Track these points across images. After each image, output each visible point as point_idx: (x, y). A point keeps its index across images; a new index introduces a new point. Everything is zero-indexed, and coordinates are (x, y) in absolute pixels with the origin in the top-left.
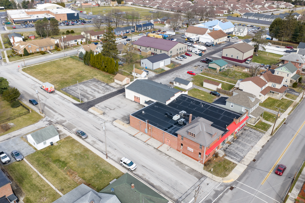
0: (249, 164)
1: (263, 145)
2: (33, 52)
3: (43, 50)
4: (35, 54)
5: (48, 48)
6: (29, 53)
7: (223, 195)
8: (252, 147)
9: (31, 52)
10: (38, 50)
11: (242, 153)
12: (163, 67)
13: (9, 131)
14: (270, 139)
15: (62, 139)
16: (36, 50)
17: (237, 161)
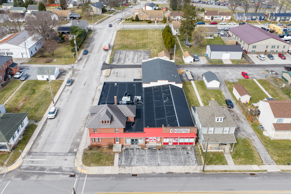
0: (123, 174)
1: (173, 172)
2: (143, 20)
3: (152, 20)
4: (144, 22)
5: (157, 19)
6: (140, 19)
7: (59, 174)
8: (159, 165)
9: (142, 19)
10: (148, 19)
11: (137, 162)
12: (226, 59)
13: (47, 63)
14: (195, 173)
15: (58, 80)
16: (146, 19)
17: (120, 164)
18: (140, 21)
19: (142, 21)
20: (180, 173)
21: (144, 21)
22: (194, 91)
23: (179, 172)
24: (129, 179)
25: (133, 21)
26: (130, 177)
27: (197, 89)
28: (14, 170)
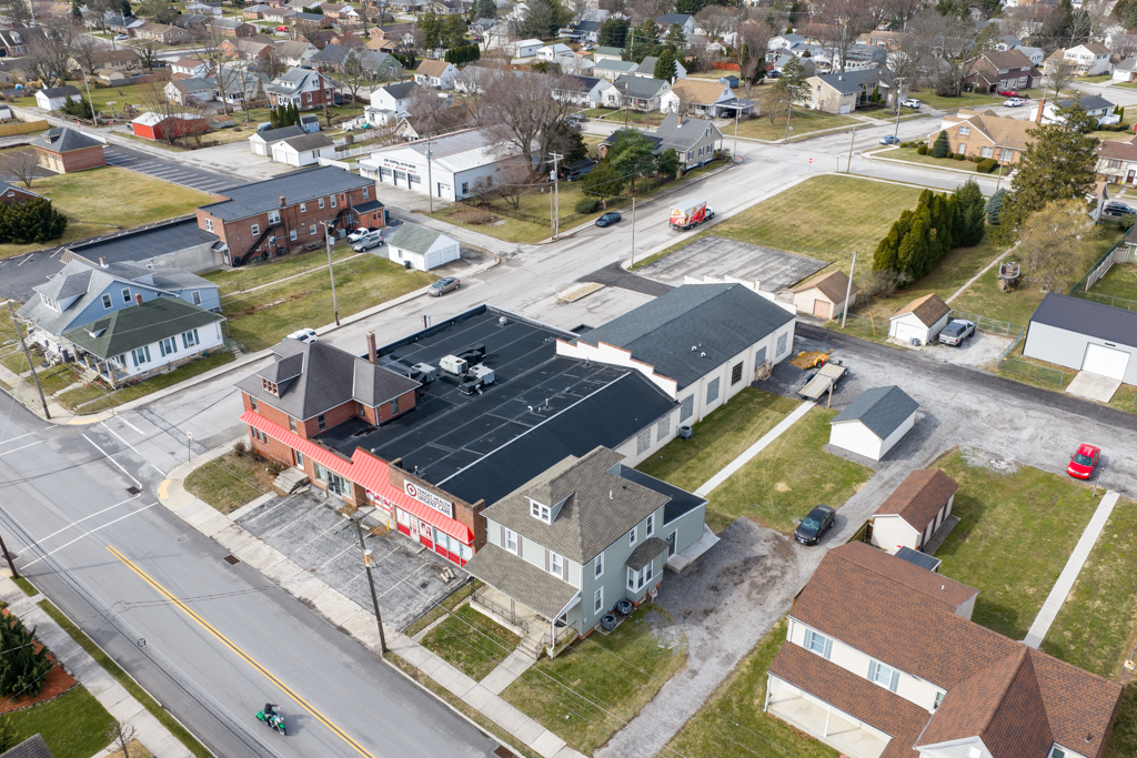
1: (317, 605)
2: (967, 155)
3: (1005, 159)
4: (966, 163)
6: (954, 150)
8: (313, 571)
9: (961, 152)
10: (987, 154)
11: (280, 536)
12: (1104, 378)
13: (471, 226)
14: (359, 642)
15: (431, 273)
16: (981, 153)
17: (245, 518)
18: (952, 156)
19: (962, 158)
20: (328, 620)
21: (971, 160)
22: (760, 436)
23: (327, 615)
24: (209, 560)
25: (924, 151)
26: (217, 558)
27: (782, 436)
28: (75, 426)
